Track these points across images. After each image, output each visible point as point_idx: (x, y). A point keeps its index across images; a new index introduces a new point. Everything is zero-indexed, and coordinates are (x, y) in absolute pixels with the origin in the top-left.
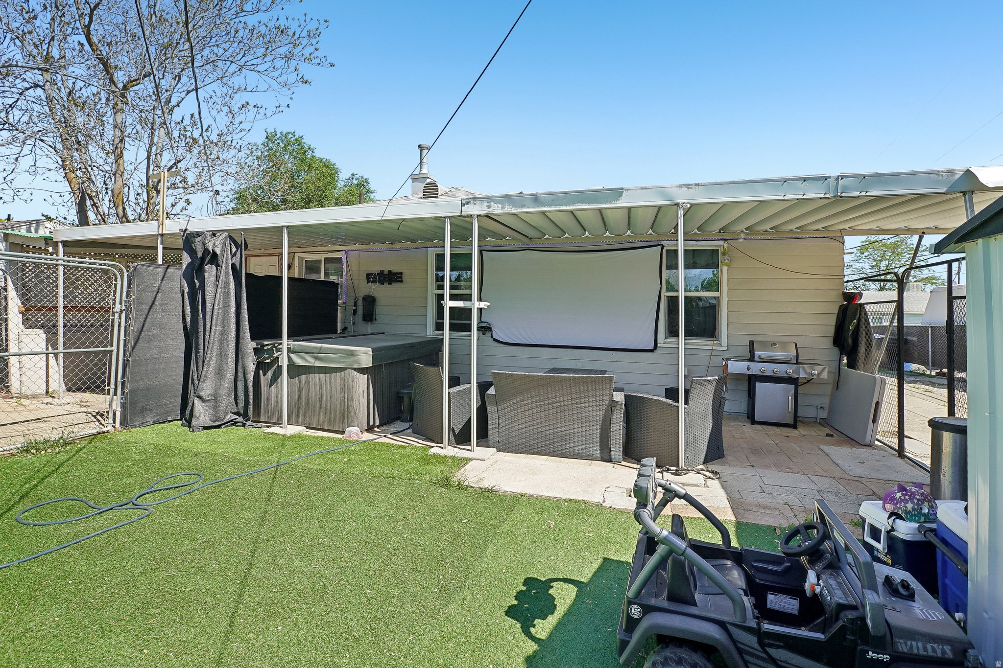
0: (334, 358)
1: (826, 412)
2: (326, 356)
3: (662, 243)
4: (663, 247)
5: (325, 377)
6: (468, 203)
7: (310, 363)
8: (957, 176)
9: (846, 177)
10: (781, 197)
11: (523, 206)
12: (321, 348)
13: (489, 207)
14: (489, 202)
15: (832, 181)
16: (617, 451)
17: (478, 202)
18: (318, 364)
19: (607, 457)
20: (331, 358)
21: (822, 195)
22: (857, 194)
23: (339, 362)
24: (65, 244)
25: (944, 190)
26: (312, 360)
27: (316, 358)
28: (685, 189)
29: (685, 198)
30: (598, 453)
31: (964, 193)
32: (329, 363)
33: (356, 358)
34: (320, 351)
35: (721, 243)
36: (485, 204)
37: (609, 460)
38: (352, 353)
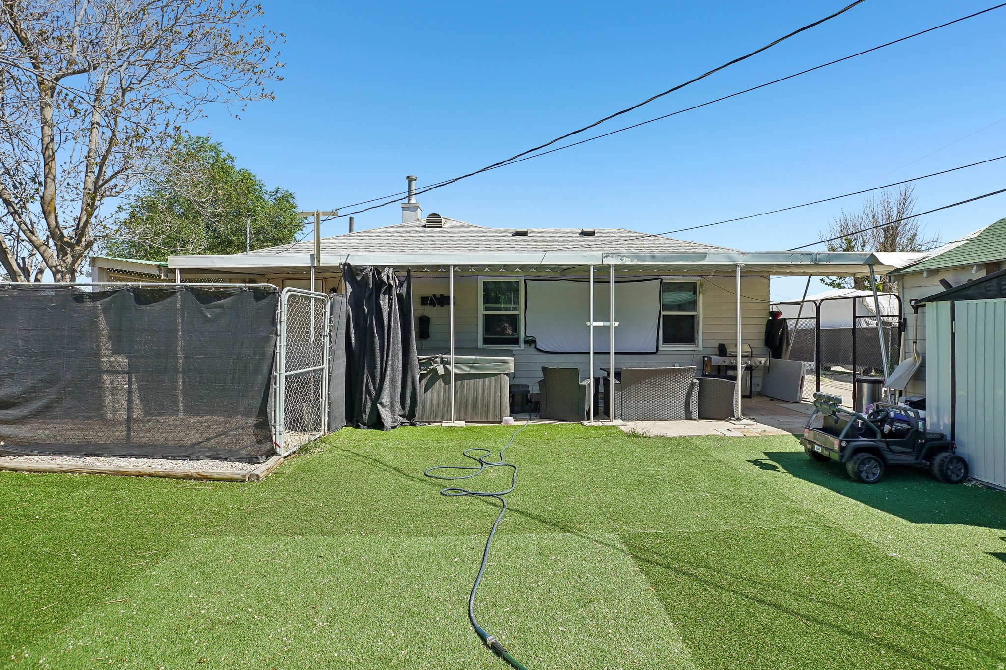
0: (488, 366)
1: (760, 387)
2: (481, 366)
3: (662, 277)
4: (662, 280)
5: (480, 382)
6: (607, 256)
7: (466, 371)
8: (868, 257)
9: (821, 254)
10: (790, 263)
11: (645, 260)
12: (476, 359)
13: (622, 260)
14: (622, 257)
15: (814, 255)
16: (695, 413)
17: (614, 256)
18: (473, 371)
19: (689, 417)
20: (486, 366)
21: (809, 263)
22: (825, 263)
23: (493, 369)
24: (182, 271)
25: (862, 263)
26: (468, 369)
27: (471, 367)
28: (741, 255)
29: (742, 261)
30: (683, 416)
31: (870, 265)
32: (484, 371)
33: (506, 366)
34: (475, 361)
35: (699, 278)
36: (620, 257)
37: (691, 419)
38: (505, 362)
